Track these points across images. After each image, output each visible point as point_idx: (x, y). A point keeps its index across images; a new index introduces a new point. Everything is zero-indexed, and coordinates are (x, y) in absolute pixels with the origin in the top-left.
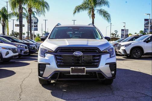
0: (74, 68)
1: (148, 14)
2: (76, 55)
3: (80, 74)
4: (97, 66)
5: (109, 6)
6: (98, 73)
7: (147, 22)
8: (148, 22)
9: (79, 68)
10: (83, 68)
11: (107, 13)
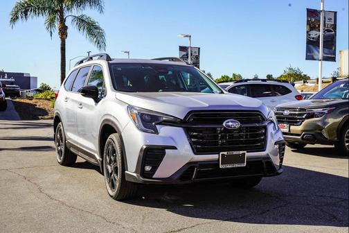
0: (225, 153)
1: (187, 36)
2: (229, 126)
3: (237, 165)
4: (263, 148)
5: (102, 10)
6: (267, 162)
7: (185, 53)
8: (187, 55)
9: (235, 153)
10: (241, 152)
11: (97, 28)
